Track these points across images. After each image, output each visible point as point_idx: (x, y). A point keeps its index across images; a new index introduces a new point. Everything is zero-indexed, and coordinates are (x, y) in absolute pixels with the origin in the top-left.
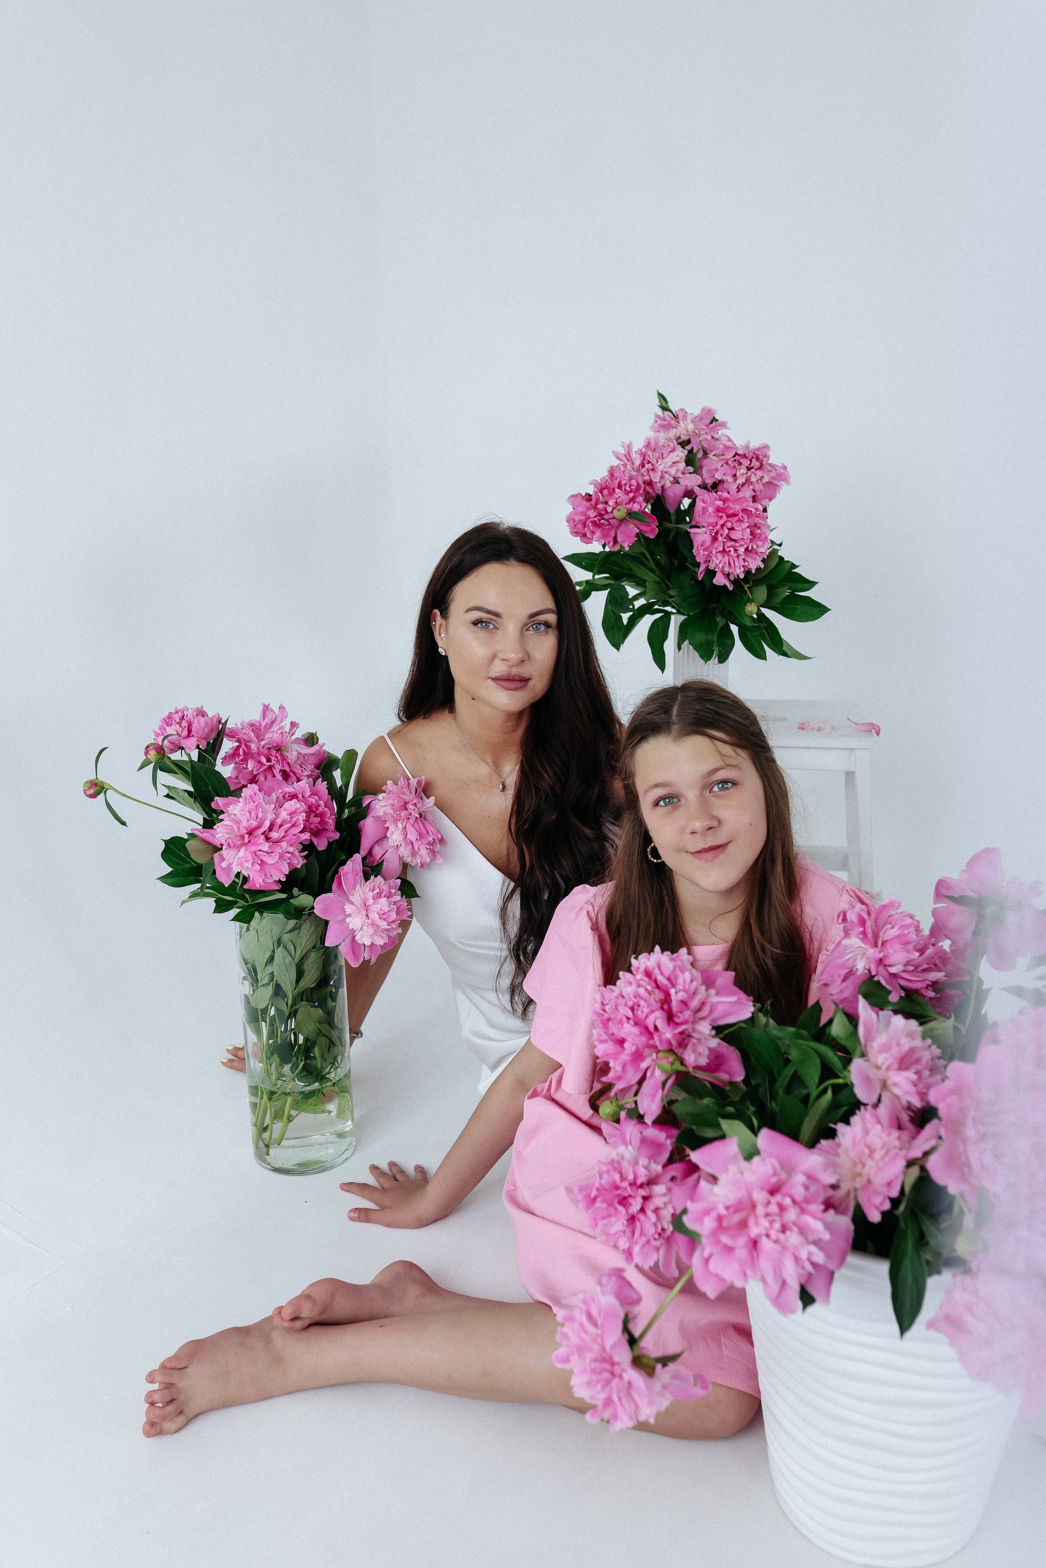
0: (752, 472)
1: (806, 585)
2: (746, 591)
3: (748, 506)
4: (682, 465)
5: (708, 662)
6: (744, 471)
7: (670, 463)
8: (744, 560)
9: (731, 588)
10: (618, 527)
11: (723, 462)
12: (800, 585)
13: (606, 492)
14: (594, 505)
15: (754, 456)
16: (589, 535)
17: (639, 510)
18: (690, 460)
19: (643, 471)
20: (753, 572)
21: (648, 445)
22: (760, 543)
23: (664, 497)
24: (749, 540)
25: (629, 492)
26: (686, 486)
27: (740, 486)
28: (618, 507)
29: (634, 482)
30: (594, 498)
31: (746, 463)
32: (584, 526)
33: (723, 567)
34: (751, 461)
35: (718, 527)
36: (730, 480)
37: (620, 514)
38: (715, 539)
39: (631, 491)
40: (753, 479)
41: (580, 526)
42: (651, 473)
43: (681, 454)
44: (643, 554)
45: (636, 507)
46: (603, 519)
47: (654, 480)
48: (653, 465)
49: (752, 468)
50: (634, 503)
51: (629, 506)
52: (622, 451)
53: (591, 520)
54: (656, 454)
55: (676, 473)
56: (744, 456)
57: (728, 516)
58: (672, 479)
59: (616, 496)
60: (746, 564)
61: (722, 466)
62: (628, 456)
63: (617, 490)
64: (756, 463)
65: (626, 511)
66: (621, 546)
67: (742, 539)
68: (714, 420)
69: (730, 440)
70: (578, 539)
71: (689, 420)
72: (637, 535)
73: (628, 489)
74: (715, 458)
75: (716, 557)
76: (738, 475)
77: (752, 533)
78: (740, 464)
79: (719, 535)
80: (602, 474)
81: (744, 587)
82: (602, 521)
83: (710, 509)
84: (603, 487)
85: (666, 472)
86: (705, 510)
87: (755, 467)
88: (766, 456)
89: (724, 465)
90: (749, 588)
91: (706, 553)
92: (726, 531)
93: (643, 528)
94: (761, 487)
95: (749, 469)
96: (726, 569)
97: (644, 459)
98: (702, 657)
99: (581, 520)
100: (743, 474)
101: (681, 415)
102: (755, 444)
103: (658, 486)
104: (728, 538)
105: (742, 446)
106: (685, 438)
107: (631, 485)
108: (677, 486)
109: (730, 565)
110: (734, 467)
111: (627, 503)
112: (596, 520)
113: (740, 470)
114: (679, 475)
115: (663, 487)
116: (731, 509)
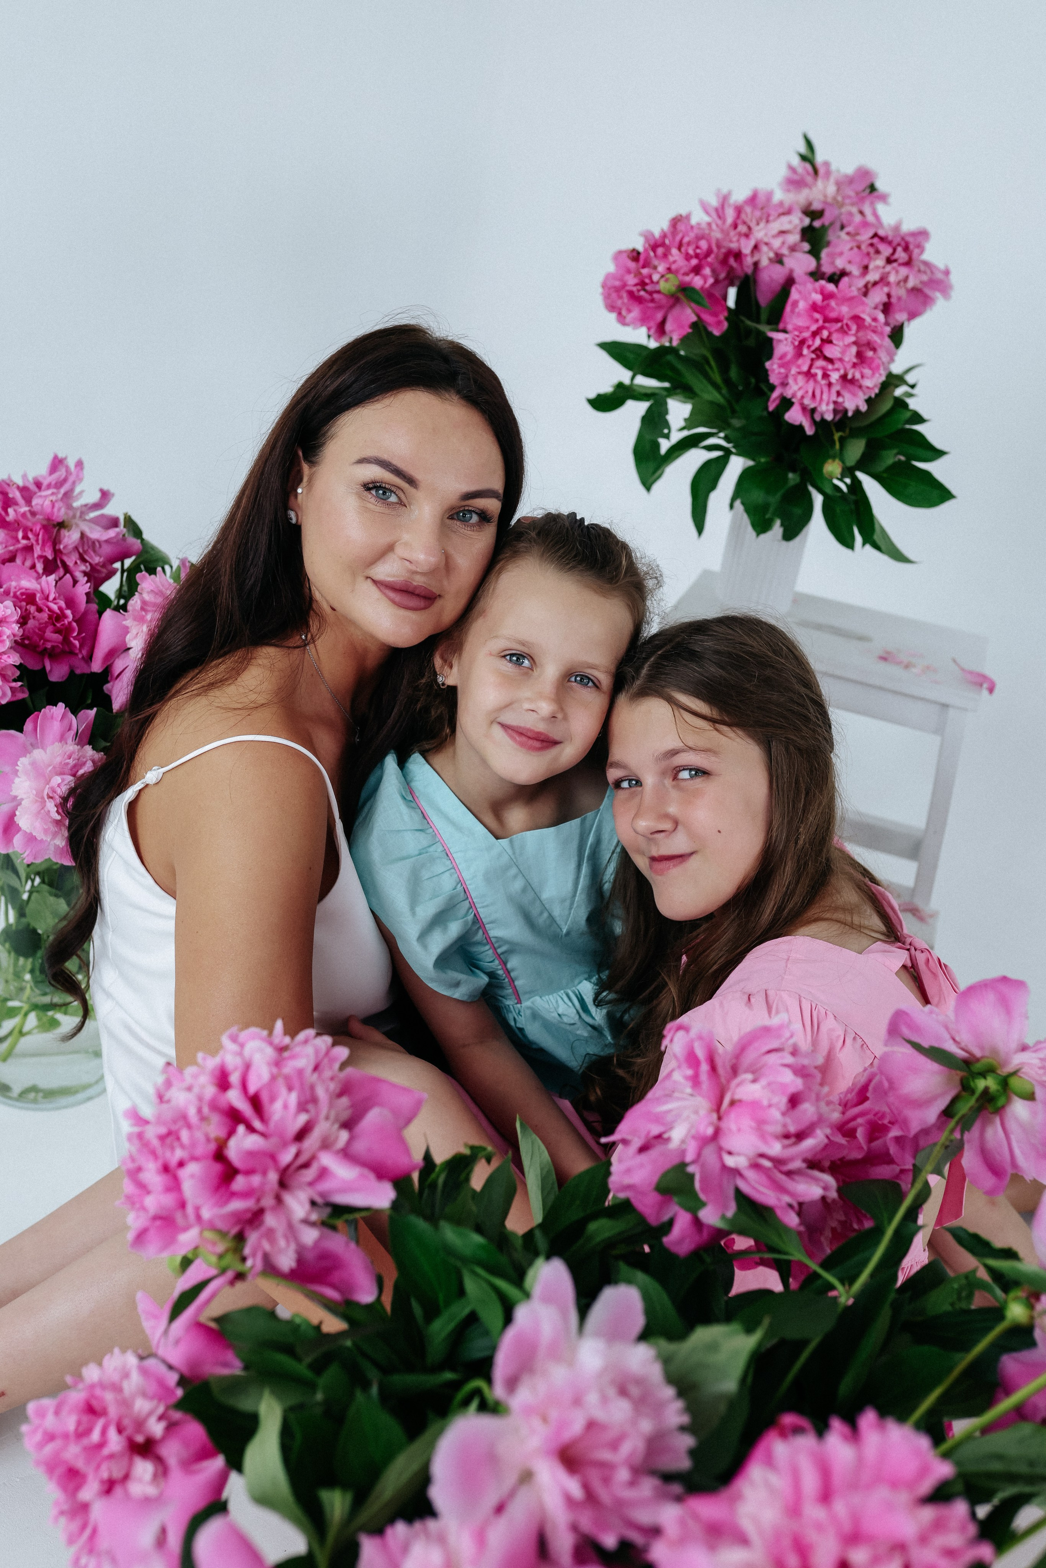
0: (893, 268)
1: (929, 454)
2: (833, 441)
3: (863, 312)
4: (793, 239)
5: (762, 536)
6: (880, 262)
7: (775, 232)
8: (839, 394)
9: (809, 431)
10: (667, 307)
11: (854, 244)
12: (920, 452)
13: (660, 251)
14: (639, 267)
15: (903, 244)
16: (627, 314)
17: (702, 288)
18: (809, 235)
19: (733, 234)
20: (850, 414)
21: (753, 199)
22: (867, 371)
23: (755, 281)
24: (851, 364)
26: (792, 270)
27: (870, 286)
28: (670, 277)
29: (704, 244)
30: (642, 258)
31: (886, 251)
33: (803, 397)
34: (895, 250)
35: (806, 334)
36: (855, 271)
37: (667, 286)
38: (800, 352)
39: (696, 256)
40: (892, 278)
41: (615, 297)
42: (743, 241)
43: (797, 221)
44: (701, 356)
45: (697, 282)
46: (644, 290)
47: (744, 252)
48: (749, 227)
49: (895, 261)
50: (696, 275)
51: (687, 279)
52: (714, 202)
54: (760, 214)
55: (780, 248)
56: (885, 242)
57: (827, 320)
58: (772, 255)
59: (672, 260)
60: (840, 400)
61: (851, 249)
62: (720, 211)
63: (674, 251)
64: (901, 255)
65: (677, 283)
66: (670, 342)
67: (841, 360)
68: (872, 188)
70: (613, 316)
71: (832, 180)
72: (694, 325)
73: (692, 252)
74: (847, 238)
75: (795, 380)
76: (871, 266)
77: (859, 355)
78: (878, 252)
79: (805, 346)
80: (660, 224)
81: (833, 435)
82: (642, 293)
83: (806, 307)
84: (658, 242)
85: (766, 244)
86: (794, 305)
87: (901, 261)
88: (921, 247)
89: (855, 249)
90: (839, 436)
91: (782, 370)
92: (818, 343)
93: (707, 318)
94: (902, 292)
95: (889, 261)
96: (807, 401)
97: (740, 218)
98: (754, 525)
99: (617, 287)
100: (877, 267)
101: (822, 171)
102: (907, 227)
103: (749, 261)
104: (819, 353)
105: (889, 225)
106: (816, 206)
107: (697, 247)
108: (778, 267)
109: (814, 395)
110: (868, 254)
111: (686, 274)
112: (635, 289)
113: (875, 260)
114: (785, 251)
115: (756, 264)
116: (833, 309)
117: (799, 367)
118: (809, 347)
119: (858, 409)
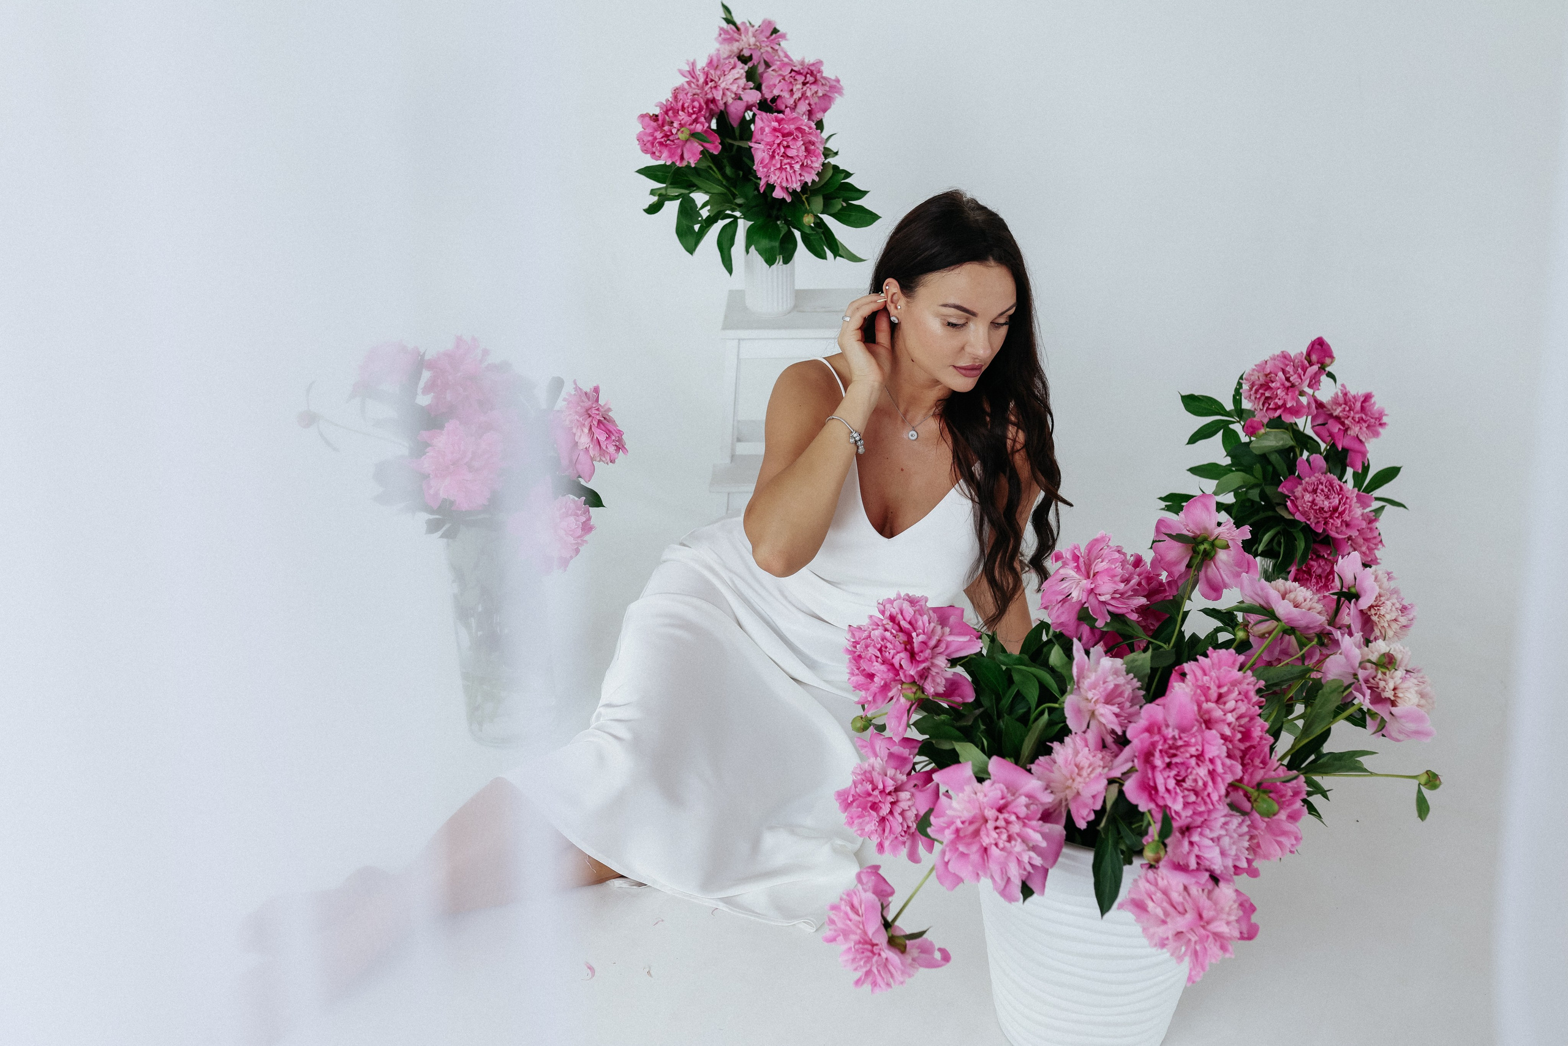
0: (808, 87)
1: (858, 194)
2: (804, 202)
3: (802, 125)
4: (743, 82)
5: (772, 266)
6: (799, 86)
7: (732, 80)
8: (800, 175)
9: (789, 200)
10: (684, 145)
11: (781, 78)
12: (855, 195)
13: (670, 113)
14: (661, 125)
15: (809, 72)
16: (657, 154)
17: (703, 130)
18: (750, 75)
19: (707, 88)
20: (810, 185)
21: (710, 63)
22: (814, 159)
23: (727, 113)
24: (804, 157)
25: (692, 114)
26: (747, 102)
27: (797, 101)
28: (682, 129)
29: (696, 104)
30: (660, 118)
31: (801, 79)
32: (652, 144)
33: (781, 182)
34: (806, 77)
35: (775, 146)
36: (786, 95)
37: (682, 136)
38: (773, 157)
39: (694, 113)
40: (809, 94)
41: (649, 145)
42: (714, 91)
43: (741, 70)
44: (710, 168)
45: (699, 127)
46: (669, 140)
47: (717, 98)
48: (715, 82)
49: (807, 83)
50: (697, 123)
51: (692, 127)
52: (687, 68)
53: (658, 140)
54: (718, 73)
55: (737, 90)
56: (799, 73)
57: (784, 135)
58: (733, 96)
59: (681, 118)
60: (803, 178)
61: (780, 81)
62: (692, 73)
63: (680, 113)
64: (810, 79)
65: (688, 132)
66: (688, 162)
67: (797, 156)
68: (775, 31)
69: (787, 56)
70: (649, 156)
71: (750, 34)
72: (702, 152)
73: (691, 111)
74: (774, 74)
75: (775, 174)
76: (794, 90)
77: (807, 150)
78: (796, 80)
79: (776, 153)
80: (666, 96)
81: (801, 198)
82: (668, 142)
83: (767, 130)
84: (668, 108)
85: (727, 89)
86: (762, 130)
87: (810, 82)
88: (819, 71)
89: (782, 81)
90: (806, 198)
91: (765, 170)
92: (782, 150)
93: (707, 145)
94: (816, 100)
95: (804, 84)
96: (784, 184)
97: (707, 77)
98: (767, 261)
99: (649, 141)
100: (798, 89)
101: (742, 29)
102: (810, 59)
103: (721, 104)
104: (785, 155)
105: (799, 61)
106: (746, 53)
107: (693, 107)
108: (739, 102)
109: (787, 179)
110: (791, 82)
111: (691, 124)
112: (662, 140)
113: (796, 85)
114: (740, 92)
115: (725, 103)
116: (786, 129)
117: (774, 166)
118: (778, 154)
119: (813, 181)
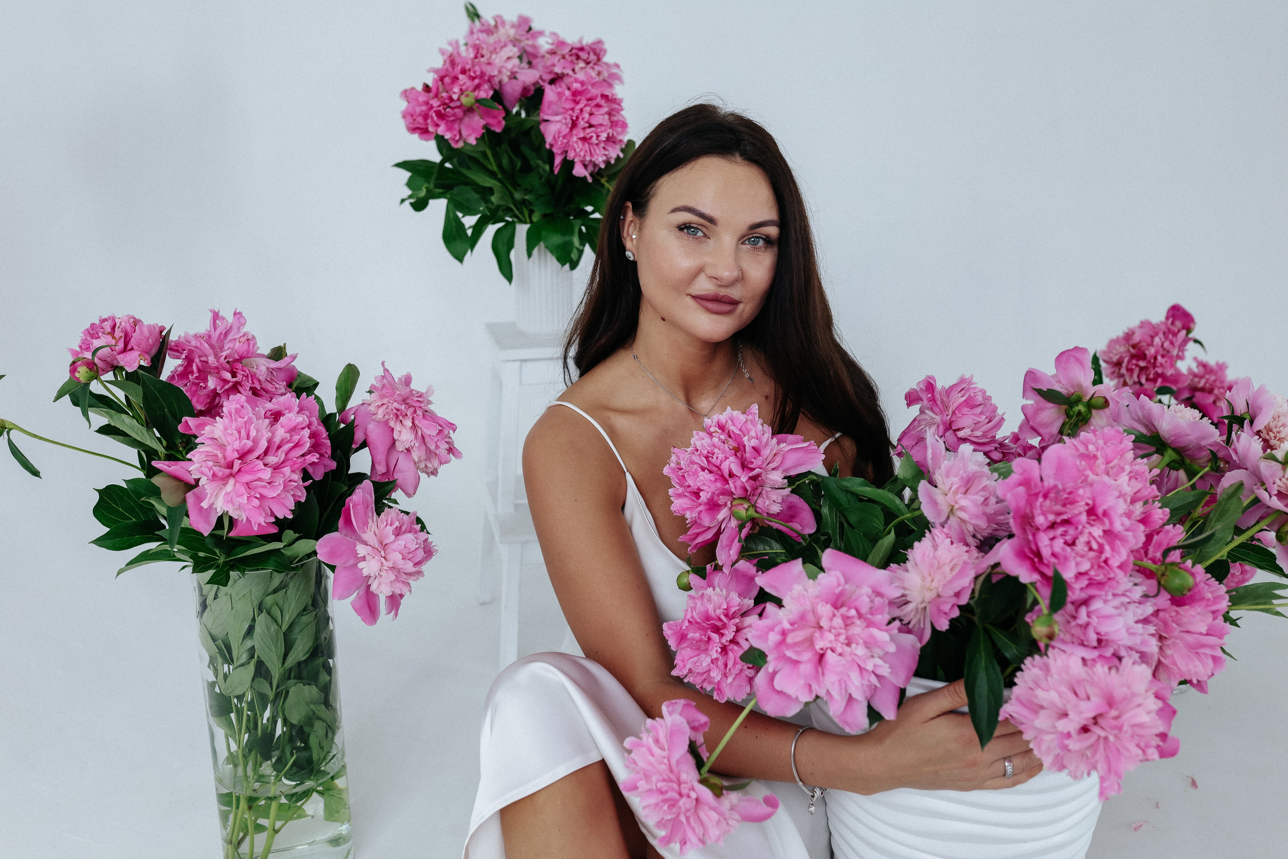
2: (604, 185)
4: (517, 61)
7: (505, 58)
8: (605, 148)
9: (590, 180)
11: (560, 57)
13: (447, 80)
14: (434, 96)
15: (591, 50)
16: (430, 129)
20: (614, 161)
22: (619, 130)
23: (501, 94)
24: (609, 127)
25: (475, 78)
26: (524, 82)
28: (465, 95)
30: (433, 88)
31: (583, 56)
32: (426, 117)
33: (585, 156)
34: (588, 55)
37: (468, 100)
38: (574, 125)
39: (477, 77)
41: (418, 120)
42: (487, 67)
44: (484, 154)
45: (483, 95)
46: (449, 107)
47: (492, 73)
48: (487, 58)
50: (480, 90)
51: (476, 93)
53: (434, 109)
55: (511, 68)
56: (581, 50)
57: (588, 99)
58: (508, 74)
59: (461, 83)
60: (607, 153)
61: (559, 61)
63: (461, 77)
64: (593, 57)
65: (473, 98)
66: (466, 142)
67: (602, 125)
68: (531, 29)
71: (508, 27)
72: (483, 128)
73: (474, 74)
75: (575, 147)
76: (577, 69)
77: (611, 119)
78: (578, 58)
80: (441, 61)
81: (601, 180)
82: (448, 110)
84: (444, 75)
85: (503, 67)
87: (593, 62)
88: (601, 52)
90: (607, 180)
91: (565, 141)
92: (587, 115)
93: (489, 120)
95: (587, 63)
96: (586, 159)
97: (477, 53)
98: (557, 262)
99: (420, 112)
100: (582, 68)
104: (588, 123)
108: (515, 81)
109: (590, 153)
110: (572, 61)
111: (474, 91)
112: (441, 108)
113: (578, 64)
114: (516, 70)
115: (500, 82)
117: (575, 138)
119: (618, 156)
